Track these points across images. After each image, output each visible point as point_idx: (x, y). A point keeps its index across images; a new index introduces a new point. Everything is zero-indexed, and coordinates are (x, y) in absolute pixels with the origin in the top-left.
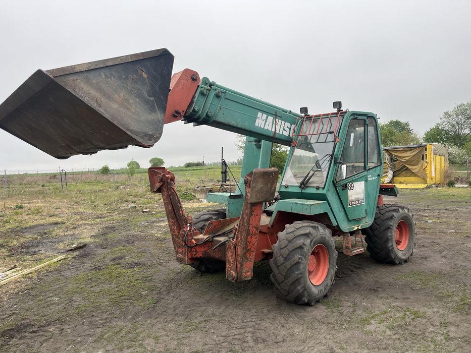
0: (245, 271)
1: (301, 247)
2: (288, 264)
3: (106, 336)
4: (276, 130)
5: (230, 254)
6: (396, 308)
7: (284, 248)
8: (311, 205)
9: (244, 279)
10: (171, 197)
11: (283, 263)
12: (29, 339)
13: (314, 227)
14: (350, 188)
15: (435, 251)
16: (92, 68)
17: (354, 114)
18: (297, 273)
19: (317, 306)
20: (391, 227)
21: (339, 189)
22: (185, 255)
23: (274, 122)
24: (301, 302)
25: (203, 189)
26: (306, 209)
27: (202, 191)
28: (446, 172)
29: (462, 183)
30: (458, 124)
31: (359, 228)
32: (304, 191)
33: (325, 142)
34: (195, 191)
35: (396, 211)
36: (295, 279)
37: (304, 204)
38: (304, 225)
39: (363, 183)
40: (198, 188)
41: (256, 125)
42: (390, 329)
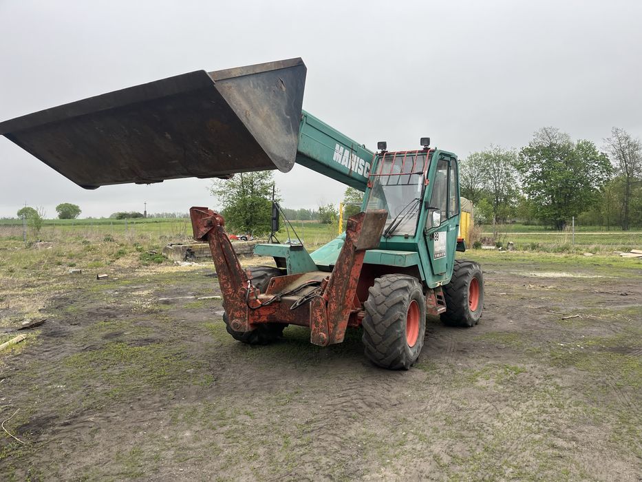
0: (338, 332)
1: (401, 303)
2: (388, 322)
3: (180, 417)
4: (351, 167)
5: (319, 313)
6: (494, 366)
7: (380, 304)
8: (406, 255)
9: (336, 342)
10: (223, 246)
11: (381, 322)
12: (67, 432)
13: (410, 281)
14: (435, 239)
15: (498, 313)
16: (244, 74)
17: (442, 154)
18: (398, 331)
19: (412, 370)
20: (465, 284)
21: (428, 238)
22: (245, 321)
23: (351, 158)
24: (397, 366)
25: (179, 248)
26: (400, 260)
27: (177, 250)
28: (471, 232)
29: (488, 244)
30: (471, 177)
31: (441, 284)
32: (388, 241)
33: (408, 184)
34: (166, 249)
35: (470, 266)
36: (395, 339)
37: (397, 255)
38: (400, 278)
39: (445, 233)
40: (171, 245)
41: (334, 159)
42: (499, 384)
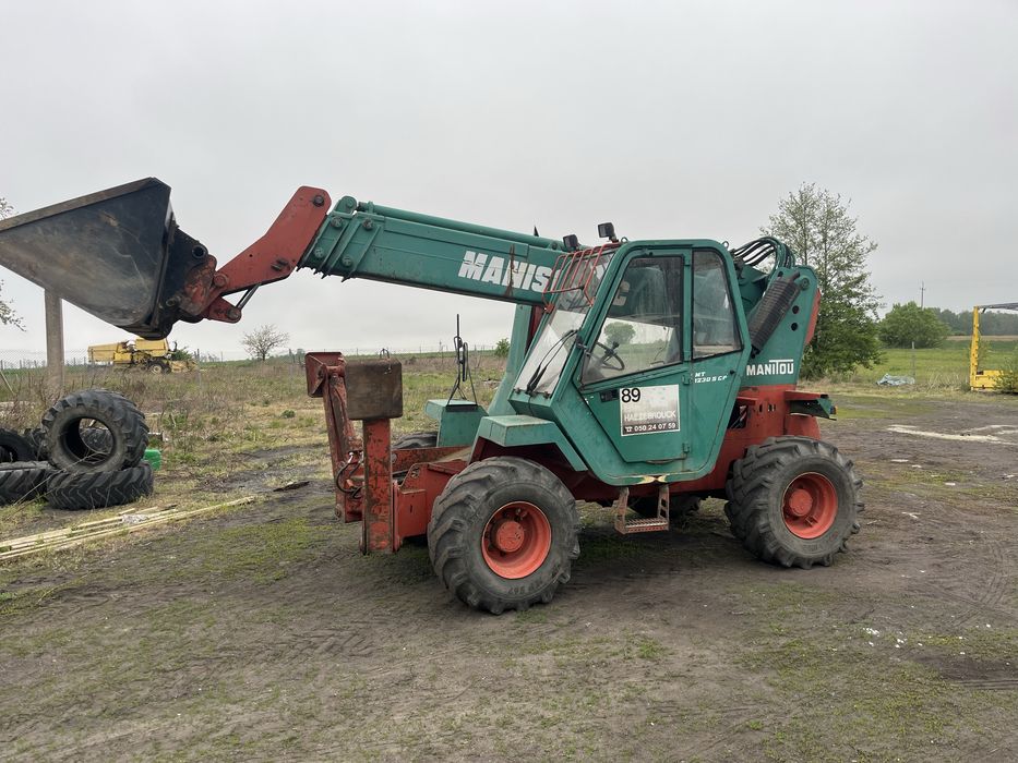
0: (375, 537)
1: (463, 504)
4: (511, 283)
10: (333, 405)
14: (626, 398)
17: (639, 246)
20: (766, 485)
21: (592, 397)
22: (343, 507)
23: (509, 268)
31: (661, 479)
32: (532, 401)
39: (675, 388)
41: (462, 274)
